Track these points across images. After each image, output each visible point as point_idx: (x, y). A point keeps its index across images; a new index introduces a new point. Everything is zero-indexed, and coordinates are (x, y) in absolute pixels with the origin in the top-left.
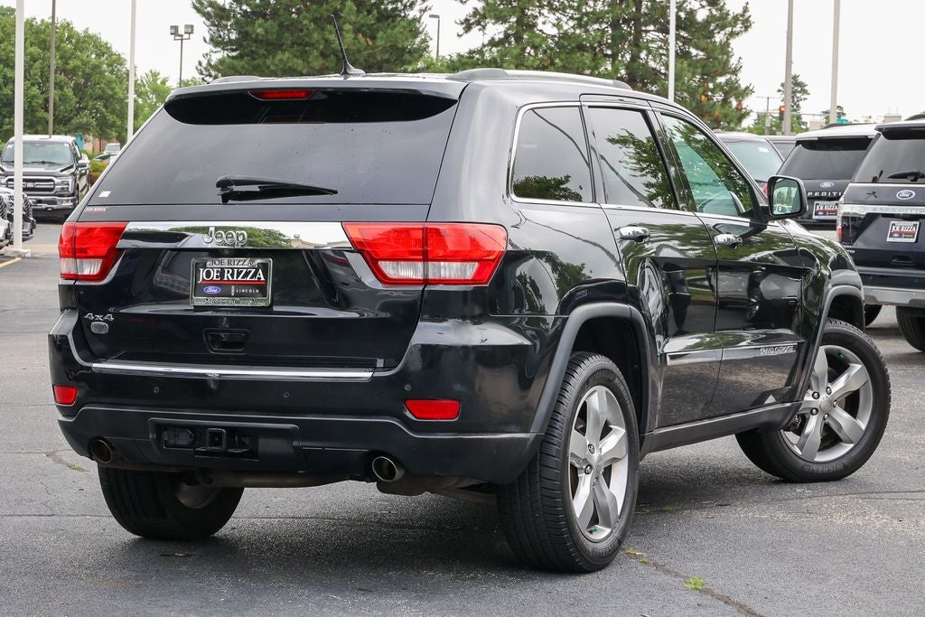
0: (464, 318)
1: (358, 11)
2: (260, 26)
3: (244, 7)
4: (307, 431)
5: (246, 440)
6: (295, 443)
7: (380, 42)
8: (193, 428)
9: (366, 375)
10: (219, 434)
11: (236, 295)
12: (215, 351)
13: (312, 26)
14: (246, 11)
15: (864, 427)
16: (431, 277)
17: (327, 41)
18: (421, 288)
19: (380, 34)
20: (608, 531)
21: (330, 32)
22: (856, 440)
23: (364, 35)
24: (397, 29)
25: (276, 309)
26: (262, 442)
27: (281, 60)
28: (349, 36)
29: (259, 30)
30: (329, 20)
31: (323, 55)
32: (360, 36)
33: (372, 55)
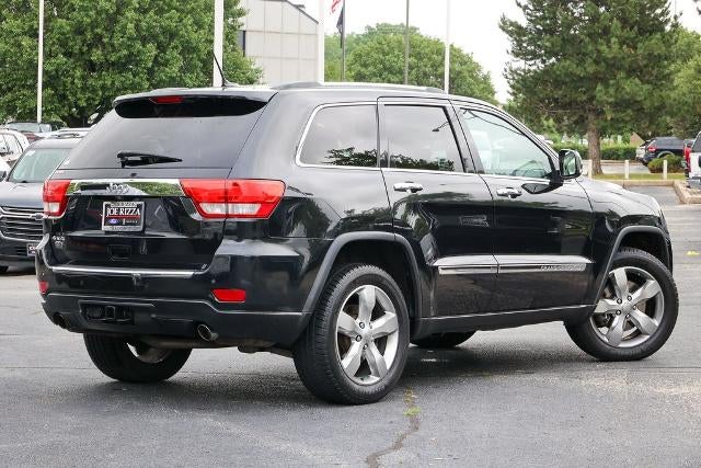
0: (254, 238)
1: (623, 28)
2: (548, 40)
3: (538, 26)
4: (160, 307)
5: (130, 314)
6: (154, 316)
7: (640, 52)
8: (103, 306)
9: (189, 273)
10: (111, 309)
11: (126, 224)
12: (114, 258)
13: (587, 40)
14: (539, 29)
15: (657, 324)
16: (230, 213)
17: (599, 51)
18: (222, 220)
19: (640, 45)
20: (378, 379)
21: (602, 44)
22: (651, 332)
23: (628, 46)
24: (653, 41)
25: (147, 233)
26: (136, 314)
27: (563, 67)
28: (616, 47)
29: (547, 44)
30: (600, 35)
31: (596, 62)
32: (625, 47)
33: (636, 61)
